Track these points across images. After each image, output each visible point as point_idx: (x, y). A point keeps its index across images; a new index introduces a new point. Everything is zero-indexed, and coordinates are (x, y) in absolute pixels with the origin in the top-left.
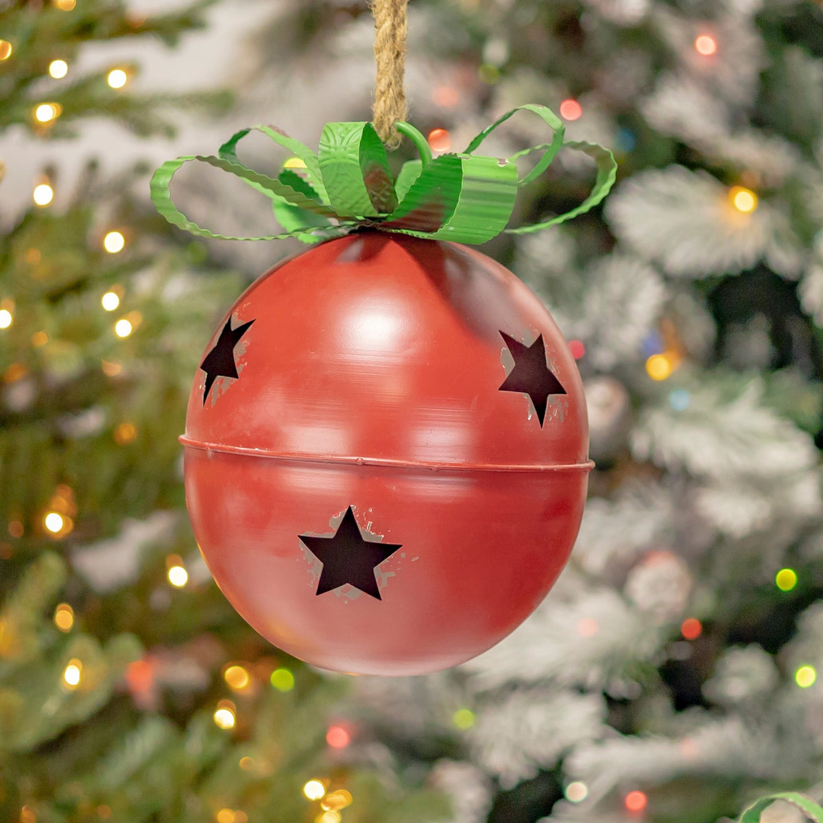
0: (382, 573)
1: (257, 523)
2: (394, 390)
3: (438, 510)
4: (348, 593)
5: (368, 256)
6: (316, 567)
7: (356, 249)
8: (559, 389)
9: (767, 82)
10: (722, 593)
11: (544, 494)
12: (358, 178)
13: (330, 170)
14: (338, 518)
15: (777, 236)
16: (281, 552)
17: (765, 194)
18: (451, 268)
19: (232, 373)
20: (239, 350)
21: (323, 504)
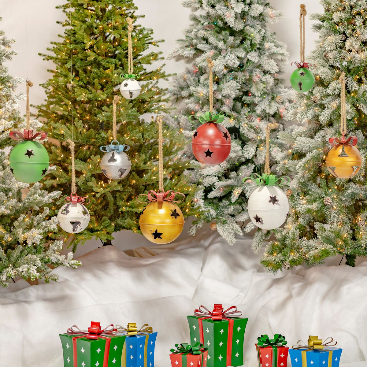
0: (212, 155)
1: (200, 151)
2: (213, 137)
3: (217, 149)
4: (208, 157)
5: (209, 125)
6: (205, 154)
7: (208, 124)
8: (228, 137)
9: (234, 106)
10: (230, 164)
11: (227, 147)
12: (209, 117)
13: (206, 116)
14: (207, 150)
15: (235, 123)
16: (202, 153)
17: (234, 119)
18: (218, 126)
19: (197, 136)
20: (197, 134)
21: (206, 148)
